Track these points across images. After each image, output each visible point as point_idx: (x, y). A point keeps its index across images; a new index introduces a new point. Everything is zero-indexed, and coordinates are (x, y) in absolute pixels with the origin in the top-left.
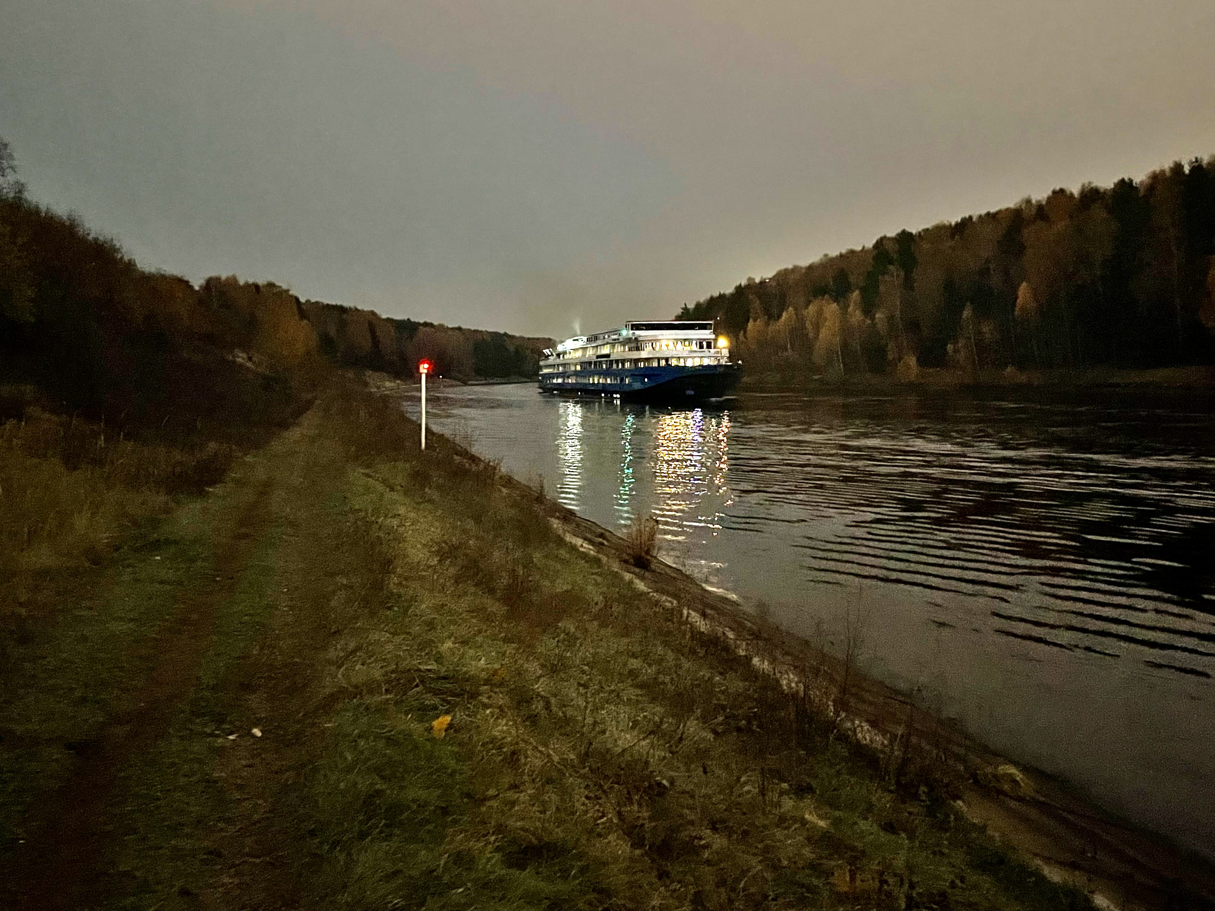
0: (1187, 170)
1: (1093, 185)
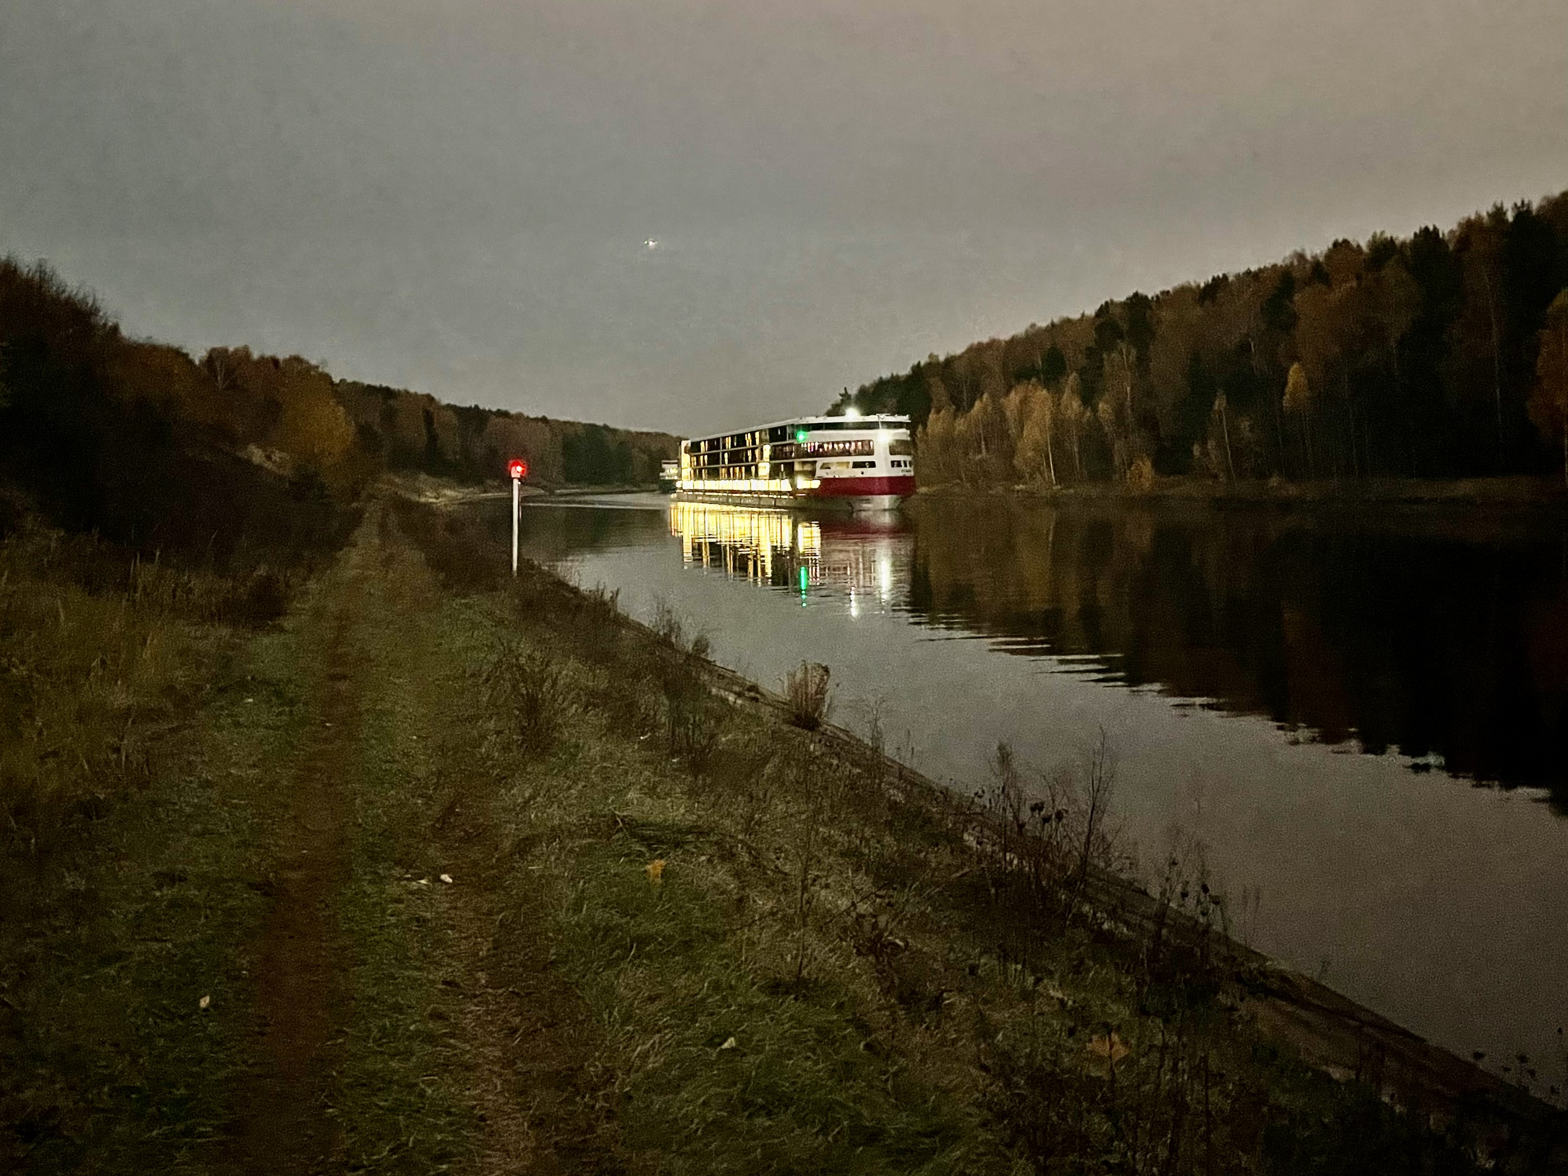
0: (1510, 217)
1: (1388, 235)
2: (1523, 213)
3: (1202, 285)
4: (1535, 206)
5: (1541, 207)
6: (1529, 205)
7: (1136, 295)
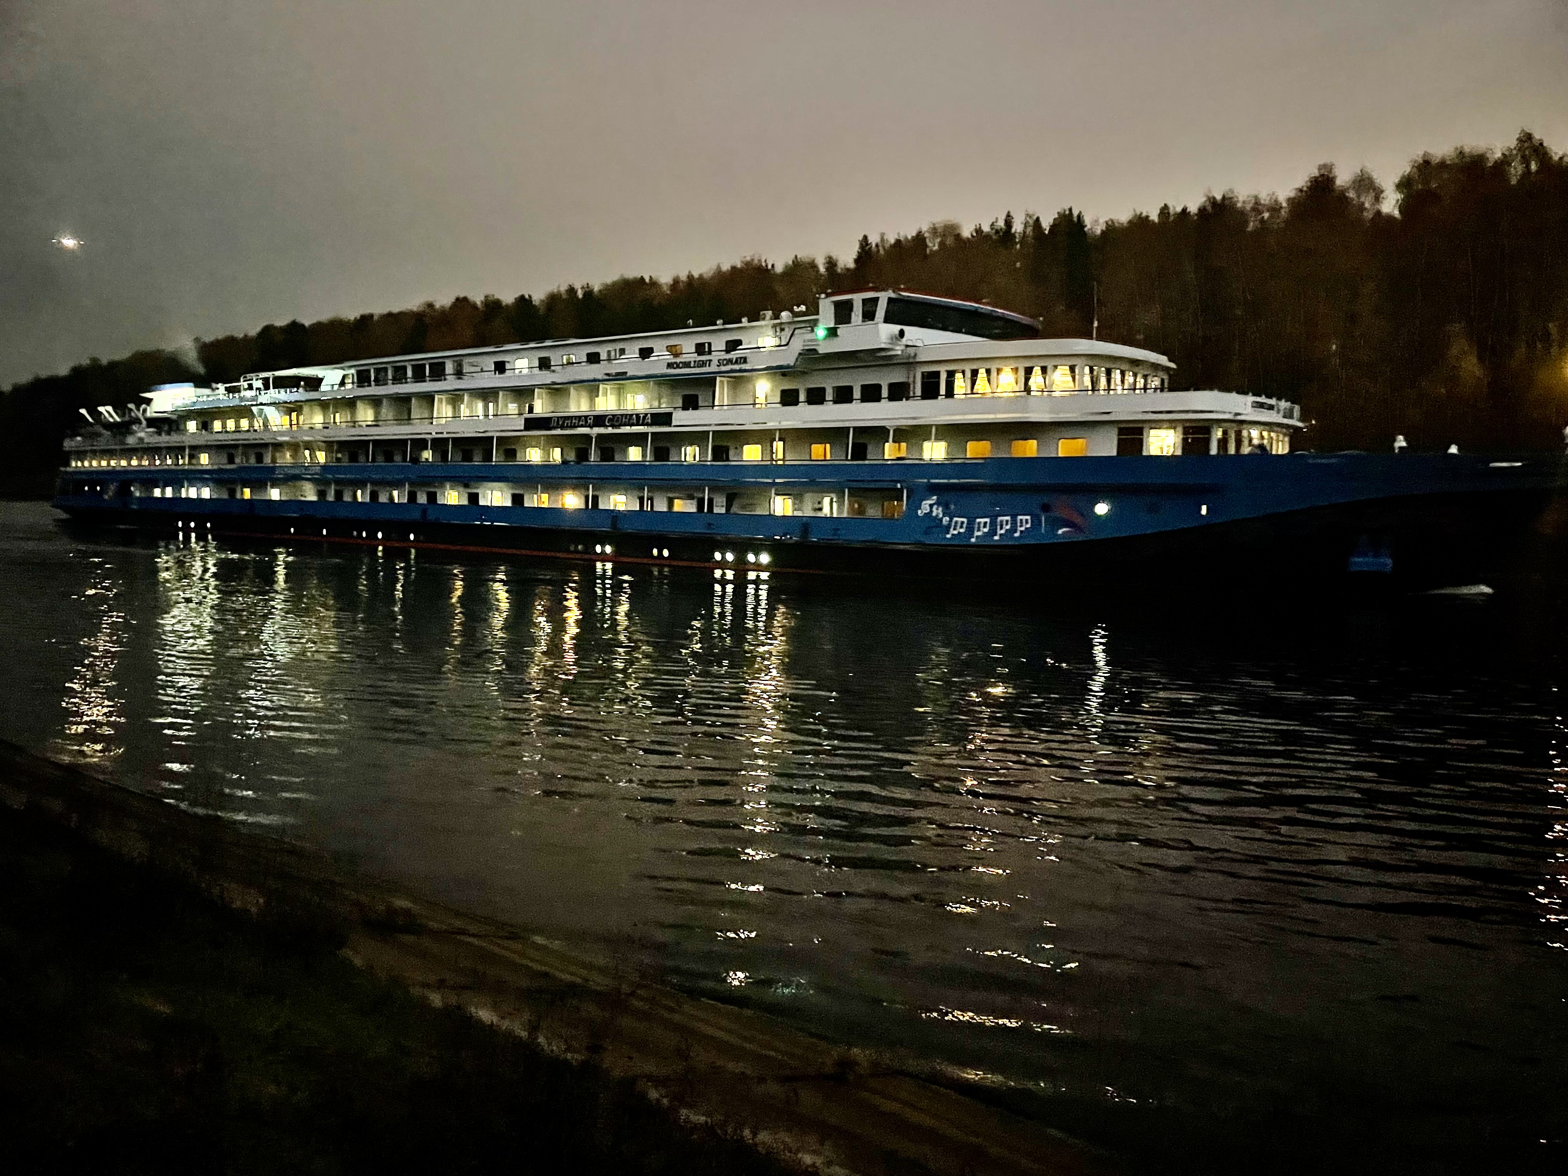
0: (580, 294)
1: (496, 297)
2: (589, 293)
5: (600, 291)
6: (592, 289)
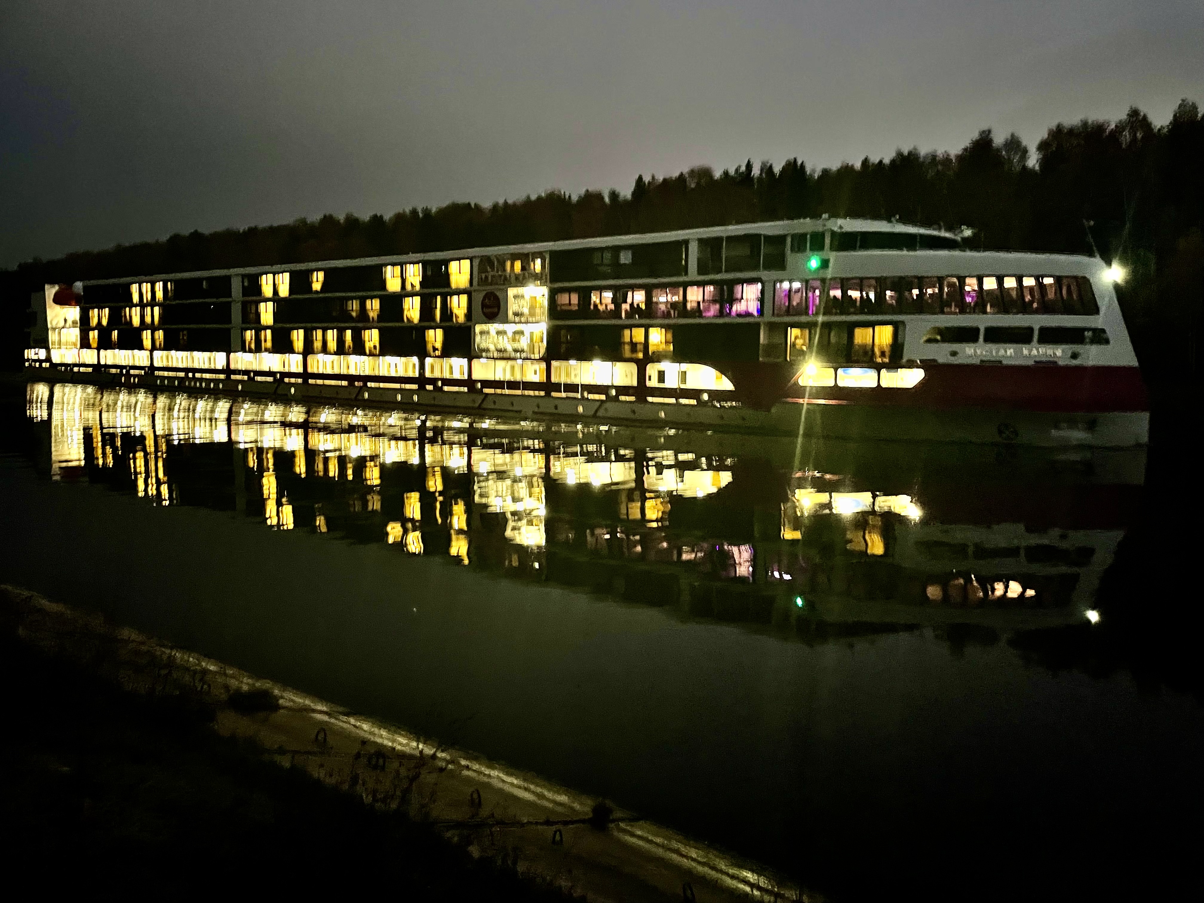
2: (427, 214)
3: (241, 231)
4: (434, 210)
5: (436, 213)
6: (430, 211)
7: (196, 231)
